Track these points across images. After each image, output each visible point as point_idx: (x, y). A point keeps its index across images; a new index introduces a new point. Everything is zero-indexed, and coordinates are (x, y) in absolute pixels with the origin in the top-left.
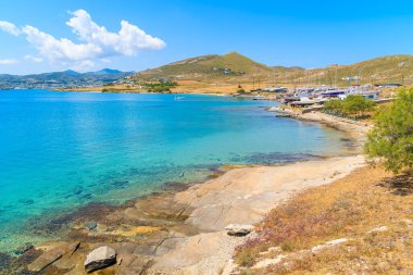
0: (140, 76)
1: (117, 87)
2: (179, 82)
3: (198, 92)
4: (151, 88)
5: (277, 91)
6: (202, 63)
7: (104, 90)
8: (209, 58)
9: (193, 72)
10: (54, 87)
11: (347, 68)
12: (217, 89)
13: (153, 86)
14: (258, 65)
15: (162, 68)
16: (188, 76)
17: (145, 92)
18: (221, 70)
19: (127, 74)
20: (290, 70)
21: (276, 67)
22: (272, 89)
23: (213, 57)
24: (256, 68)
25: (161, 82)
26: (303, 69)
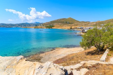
0: (44, 24)
1: (38, 27)
2: (55, 26)
3: (60, 28)
4: (47, 27)
5: (81, 28)
6: (61, 20)
7: (35, 28)
8: (63, 19)
9: (59, 23)
10: (22, 27)
11: (102, 22)
12: (65, 28)
13: (48, 27)
14: (77, 21)
15: (50, 22)
16: (57, 24)
17: (45, 28)
18: (66, 22)
19: (41, 23)
20: (86, 22)
21: (82, 22)
22: (79, 28)
23: (64, 19)
24: (76, 22)
25: (50, 25)
26: (90, 22)
